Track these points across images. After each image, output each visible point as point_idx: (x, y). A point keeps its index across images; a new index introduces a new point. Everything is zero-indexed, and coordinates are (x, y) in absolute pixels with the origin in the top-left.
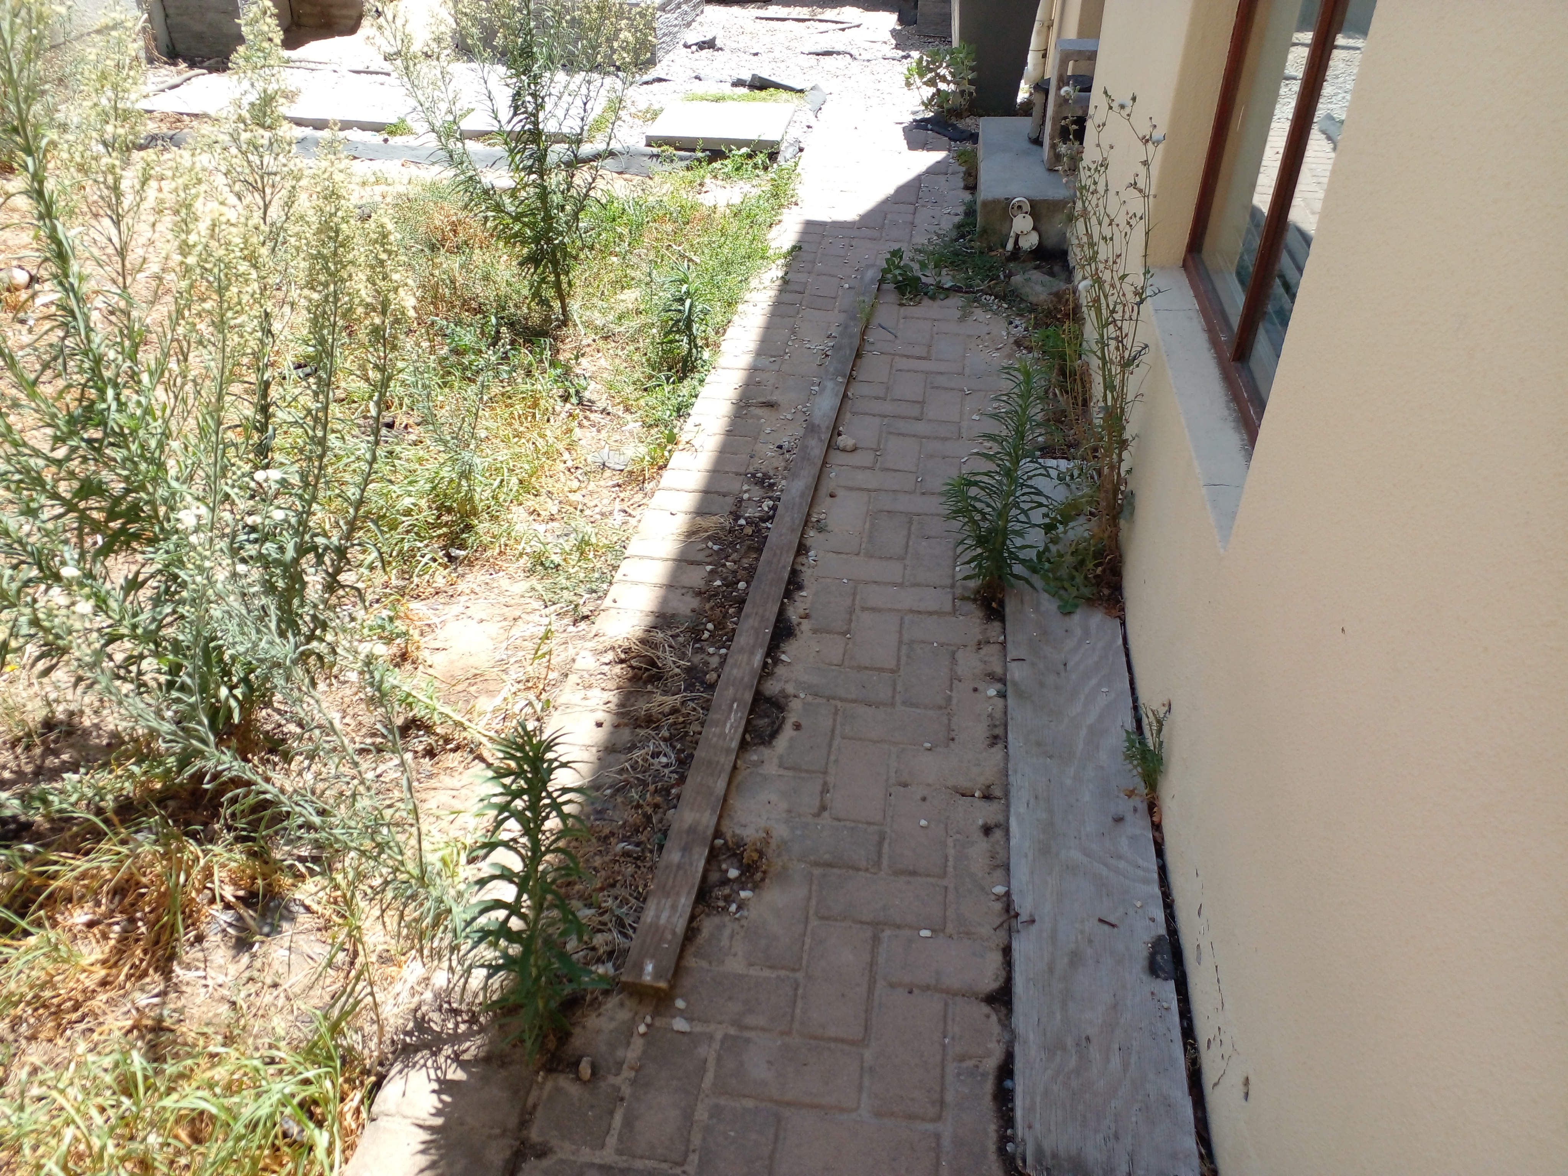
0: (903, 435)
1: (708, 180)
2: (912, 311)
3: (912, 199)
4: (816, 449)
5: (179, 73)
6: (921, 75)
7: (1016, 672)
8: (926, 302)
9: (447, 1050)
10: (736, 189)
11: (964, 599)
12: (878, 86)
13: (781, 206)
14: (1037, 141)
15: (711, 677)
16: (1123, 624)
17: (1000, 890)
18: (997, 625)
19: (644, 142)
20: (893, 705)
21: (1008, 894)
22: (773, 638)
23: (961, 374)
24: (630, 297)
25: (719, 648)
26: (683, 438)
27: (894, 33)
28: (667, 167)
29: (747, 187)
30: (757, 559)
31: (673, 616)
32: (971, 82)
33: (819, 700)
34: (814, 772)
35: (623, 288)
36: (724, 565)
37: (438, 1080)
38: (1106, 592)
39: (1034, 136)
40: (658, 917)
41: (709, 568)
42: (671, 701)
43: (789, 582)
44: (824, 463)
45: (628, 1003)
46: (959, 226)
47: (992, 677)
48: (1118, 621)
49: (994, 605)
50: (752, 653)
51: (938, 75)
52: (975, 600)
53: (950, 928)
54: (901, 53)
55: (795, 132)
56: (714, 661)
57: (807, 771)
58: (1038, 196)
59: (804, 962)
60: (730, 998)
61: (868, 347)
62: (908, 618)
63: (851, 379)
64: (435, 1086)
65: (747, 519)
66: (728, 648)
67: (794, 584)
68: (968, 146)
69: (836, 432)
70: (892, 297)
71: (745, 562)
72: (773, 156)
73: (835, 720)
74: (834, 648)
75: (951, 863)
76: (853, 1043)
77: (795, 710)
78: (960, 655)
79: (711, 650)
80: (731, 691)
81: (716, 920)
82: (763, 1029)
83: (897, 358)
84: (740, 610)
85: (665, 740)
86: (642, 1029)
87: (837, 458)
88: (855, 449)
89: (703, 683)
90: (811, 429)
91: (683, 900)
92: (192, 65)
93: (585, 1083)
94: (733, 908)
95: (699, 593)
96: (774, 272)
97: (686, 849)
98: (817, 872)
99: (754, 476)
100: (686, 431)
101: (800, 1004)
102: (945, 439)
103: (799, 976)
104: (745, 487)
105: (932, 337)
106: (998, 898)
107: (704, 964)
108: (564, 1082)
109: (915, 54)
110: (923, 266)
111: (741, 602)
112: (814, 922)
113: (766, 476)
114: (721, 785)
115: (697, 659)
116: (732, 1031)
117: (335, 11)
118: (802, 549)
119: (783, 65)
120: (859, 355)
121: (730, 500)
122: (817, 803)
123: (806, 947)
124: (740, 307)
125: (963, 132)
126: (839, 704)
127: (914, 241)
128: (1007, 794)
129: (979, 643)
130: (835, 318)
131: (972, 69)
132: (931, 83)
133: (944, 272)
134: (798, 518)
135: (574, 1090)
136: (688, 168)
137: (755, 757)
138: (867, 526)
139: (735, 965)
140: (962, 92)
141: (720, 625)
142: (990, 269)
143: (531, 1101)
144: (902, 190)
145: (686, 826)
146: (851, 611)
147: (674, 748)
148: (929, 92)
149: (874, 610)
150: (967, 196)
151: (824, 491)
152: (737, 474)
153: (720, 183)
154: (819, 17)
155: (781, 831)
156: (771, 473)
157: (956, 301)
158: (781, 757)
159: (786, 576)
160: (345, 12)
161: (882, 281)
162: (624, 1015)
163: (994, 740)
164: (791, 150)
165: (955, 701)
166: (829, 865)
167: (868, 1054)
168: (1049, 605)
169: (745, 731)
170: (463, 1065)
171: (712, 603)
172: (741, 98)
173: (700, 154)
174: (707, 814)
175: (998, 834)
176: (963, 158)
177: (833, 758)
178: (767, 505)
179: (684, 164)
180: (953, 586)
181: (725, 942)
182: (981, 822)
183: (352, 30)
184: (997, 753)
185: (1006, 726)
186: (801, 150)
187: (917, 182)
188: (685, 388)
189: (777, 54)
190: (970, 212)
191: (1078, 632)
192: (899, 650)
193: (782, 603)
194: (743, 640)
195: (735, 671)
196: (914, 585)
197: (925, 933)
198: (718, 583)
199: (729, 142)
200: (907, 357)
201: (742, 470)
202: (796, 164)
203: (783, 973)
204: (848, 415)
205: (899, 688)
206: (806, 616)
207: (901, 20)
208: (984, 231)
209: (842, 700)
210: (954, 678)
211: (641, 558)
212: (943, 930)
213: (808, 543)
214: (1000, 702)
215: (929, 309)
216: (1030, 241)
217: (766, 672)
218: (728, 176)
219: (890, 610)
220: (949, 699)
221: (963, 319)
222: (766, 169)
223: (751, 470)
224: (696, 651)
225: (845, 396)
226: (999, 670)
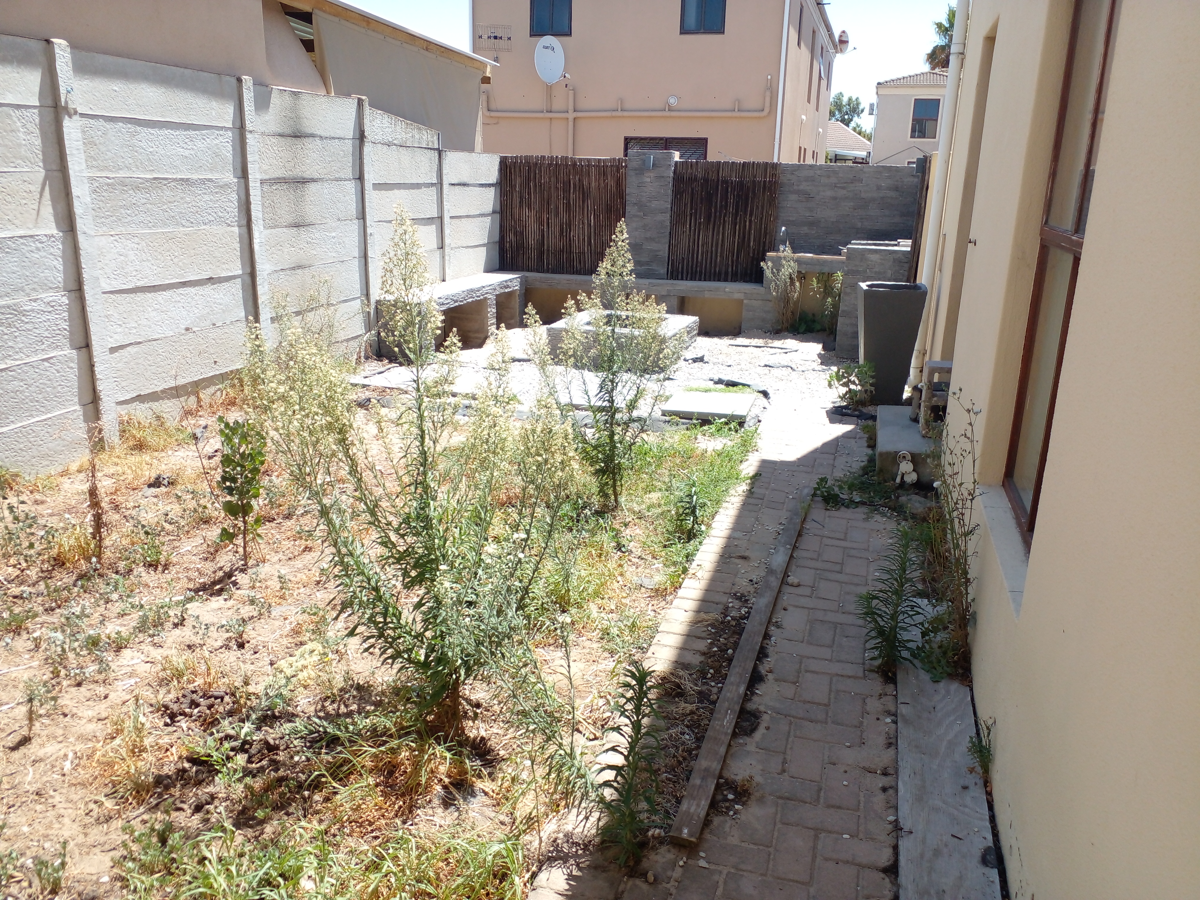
0: (830, 580)
1: (699, 436)
2: (833, 513)
3: (833, 451)
4: (775, 583)
5: (384, 366)
6: (839, 380)
7: (903, 710)
8: (843, 509)
9: (572, 861)
10: (718, 442)
11: (871, 671)
12: (809, 386)
13: (748, 451)
14: (916, 420)
15: (714, 697)
16: (971, 690)
17: (891, 818)
18: (892, 685)
19: (660, 413)
20: (826, 723)
21: (896, 821)
22: (750, 681)
23: (867, 550)
24: (654, 496)
25: (717, 684)
26: (691, 571)
27: (820, 356)
28: (674, 428)
29: (724, 441)
30: (739, 639)
31: (689, 664)
32: (871, 385)
33: (779, 716)
34: (777, 752)
35: (650, 492)
36: (719, 641)
37: (568, 875)
38: (961, 671)
39: (914, 417)
40: (689, 808)
41: (709, 641)
42: (690, 707)
43: (759, 653)
44: (779, 591)
45: (672, 850)
46: (864, 468)
47: (889, 713)
48: (968, 688)
49: (890, 674)
50: (738, 686)
51: (849, 381)
52: (877, 672)
53: (861, 836)
54: (824, 367)
55: (755, 411)
56: (715, 690)
57: (774, 751)
58: (916, 450)
59: (774, 843)
60: (731, 855)
61: (805, 531)
62: (835, 679)
63: (795, 548)
64: (566, 877)
65: (733, 618)
66: (723, 684)
67: (762, 654)
68: (870, 423)
69: (786, 575)
70: (821, 505)
71: (732, 640)
72: (741, 424)
73: (790, 728)
74: (789, 690)
75: (862, 805)
76: (803, 883)
77: (765, 720)
78: (868, 700)
79: (713, 684)
80: (726, 704)
81: (722, 818)
82: (751, 872)
83: (825, 539)
84: (729, 665)
85: (687, 727)
86: (681, 863)
87: (787, 589)
88: (799, 585)
89: (708, 700)
90: (770, 571)
91: (703, 802)
92: (391, 362)
93: (650, 884)
94: (731, 813)
95: (704, 654)
96: (743, 487)
97: (703, 779)
98: (780, 801)
99: (735, 594)
100: (693, 568)
101: (771, 863)
102: (858, 585)
103: (771, 850)
104: (730, 600)
105: (847, 529)
106: (891, 823)
107: (715, 838)
108: (639, 882)
109: (835, 369)
110: (841, 488)
111: (730, 660)
112: (779, 826)
113: (743, 595)
114: (723, 750)
115: (704, 688)
116: (732, 871)
117: (471, 335)
118: (767, 636)
119: (747, 373)
120: (800, 535)
121: (721, 607)
122: (780, 767)
123: (775, 836)
124: (725, 505)
125: (865, 414)
126: (792, 719)
127: (834, 475)
128: (897, 773)
129: (880, 695)
130: (783, 515)
131: (872, 377)
132: (845, 385)
133: (854, 493)
134: (765, 619)
135: (644, 887)
136: (687, 429)
137: (741, 741)
138: (808, 627)
139: (734, 840)
140: (866, 391)
141: (717, 671)
142: (886, 492)
143: (620, 889)
144: (825, 445)
145: (703, 768)
146: (799, 672)
147: (693, 732)
148: (844, 390)
149: (813, 672)
150: (870, 451)
151: (779, 607)
152: (725, 593)
153: (706, 438)
154: (770, 345)
155: (758, 779)
156: (746, 594)
157: (862, 510)
158: (757, 743)
159: (758, 648)
160: (477, 335)
161: (814, 495)
162: (670, 856)
163: (890, 745)
164: (753, 421)
165: (865, 724)
166: (788, 799)
167: (812, 890)
168: (925, 677)
169: (735, 727)
170: (580, 869)
171: (712, 659)
172: (721, 391)
173: (695, 421)
174: (715, 763)
175: (891, 791)
176: (867, 430)
177: (789, 746)
178: (743, 611)
179: (685, 426)
180: (864, 664)
181: (727, 829)
182: (880, 785)
183: (480, 345)
184: (891, 751)
185: (897, 738)
186: (759, 421)
187: (837, 440)
188: (690, 546)
189: (743, 366)
190: (871, 460)
191: (943, 692)
192: (830, 694)
193: (755, 664)
194: (732, 678)
195: (728, 694)
196: (838, 661)
197: (846, 836)
198: (715, 649)
199: (714, 415)
200: (832, 538)
201: (728, 591)
202: (757, 429)
203: (761, 847)
204: (794, 567)
205: (830, 715)
206: (771, 671)
207: (824, 348)
208: (881, 470)
209: (793, 717)
210: (865, 712)
211: (668, 633)
212: (857, 836)
213: (771, 633)
214: (893, 726)
215: (845, 513)
216: (911, 478)
217: (747, 698)
218: (712, 435)
219: (823, 673)
220: (862, 723)
221: (866, 519)
222: (736, 431)
223: (733, 591)
224: (704, 684)
225: (791, 556)
226: (892, 709)
